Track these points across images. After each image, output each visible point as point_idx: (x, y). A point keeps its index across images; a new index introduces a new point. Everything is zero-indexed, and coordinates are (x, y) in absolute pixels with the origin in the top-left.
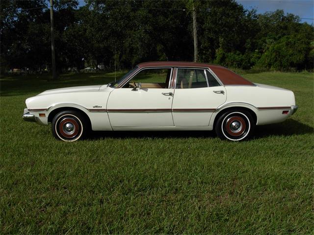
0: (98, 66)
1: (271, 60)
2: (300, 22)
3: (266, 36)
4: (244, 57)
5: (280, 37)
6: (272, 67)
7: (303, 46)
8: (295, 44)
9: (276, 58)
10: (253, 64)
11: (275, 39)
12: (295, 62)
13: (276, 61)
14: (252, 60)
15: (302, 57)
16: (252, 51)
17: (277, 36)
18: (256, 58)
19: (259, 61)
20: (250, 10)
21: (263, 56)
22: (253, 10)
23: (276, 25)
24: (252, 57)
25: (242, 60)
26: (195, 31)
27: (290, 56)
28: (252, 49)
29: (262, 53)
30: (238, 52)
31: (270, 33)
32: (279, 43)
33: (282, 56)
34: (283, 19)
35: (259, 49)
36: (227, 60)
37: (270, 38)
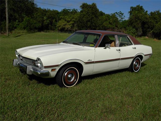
1: (25, 26)
2: (37, 7)
6: (25, 29)
7: (41, 19)
8: (37, 18)
9: (28, 25)
10: (15, 28)
11: (26, 15)
12: (37, 27)
13: (27, 26)
14: (15, 26)
15: (40, 24)
16: (14, 21)
18: (17, 25)
19: (19, 26)
21: (21, 24)
27: (35, 24)
29: (20, 22)
33: (31, 24)
35: (18, 20)
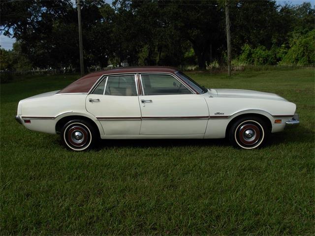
0: (121, 64)
1: (298, 55)
3: (293, 31)
4: (270, 53)
5: (307, 31)
6: (299, 62)
10: (280, 59)
11: (302, 33)
14: (278, 56)
16: (278, 46)
17: (304, 30)
18: (283, 53)
19: (286, 57)
20: (283, 5)
21: (290, 51)
22: (286, 5)
23: (303, 19)
24: (278, 53)
25: (268, 56)
26: (228, 27)
28: (279, 44)
29: (289, 48)
30: (264, 48)
31: (297, 27)
32: (307, 37)
33: (310, 50)
34: (310, 13)
35: (286, 44)
36: (253, 55)
37: (296, 33)
